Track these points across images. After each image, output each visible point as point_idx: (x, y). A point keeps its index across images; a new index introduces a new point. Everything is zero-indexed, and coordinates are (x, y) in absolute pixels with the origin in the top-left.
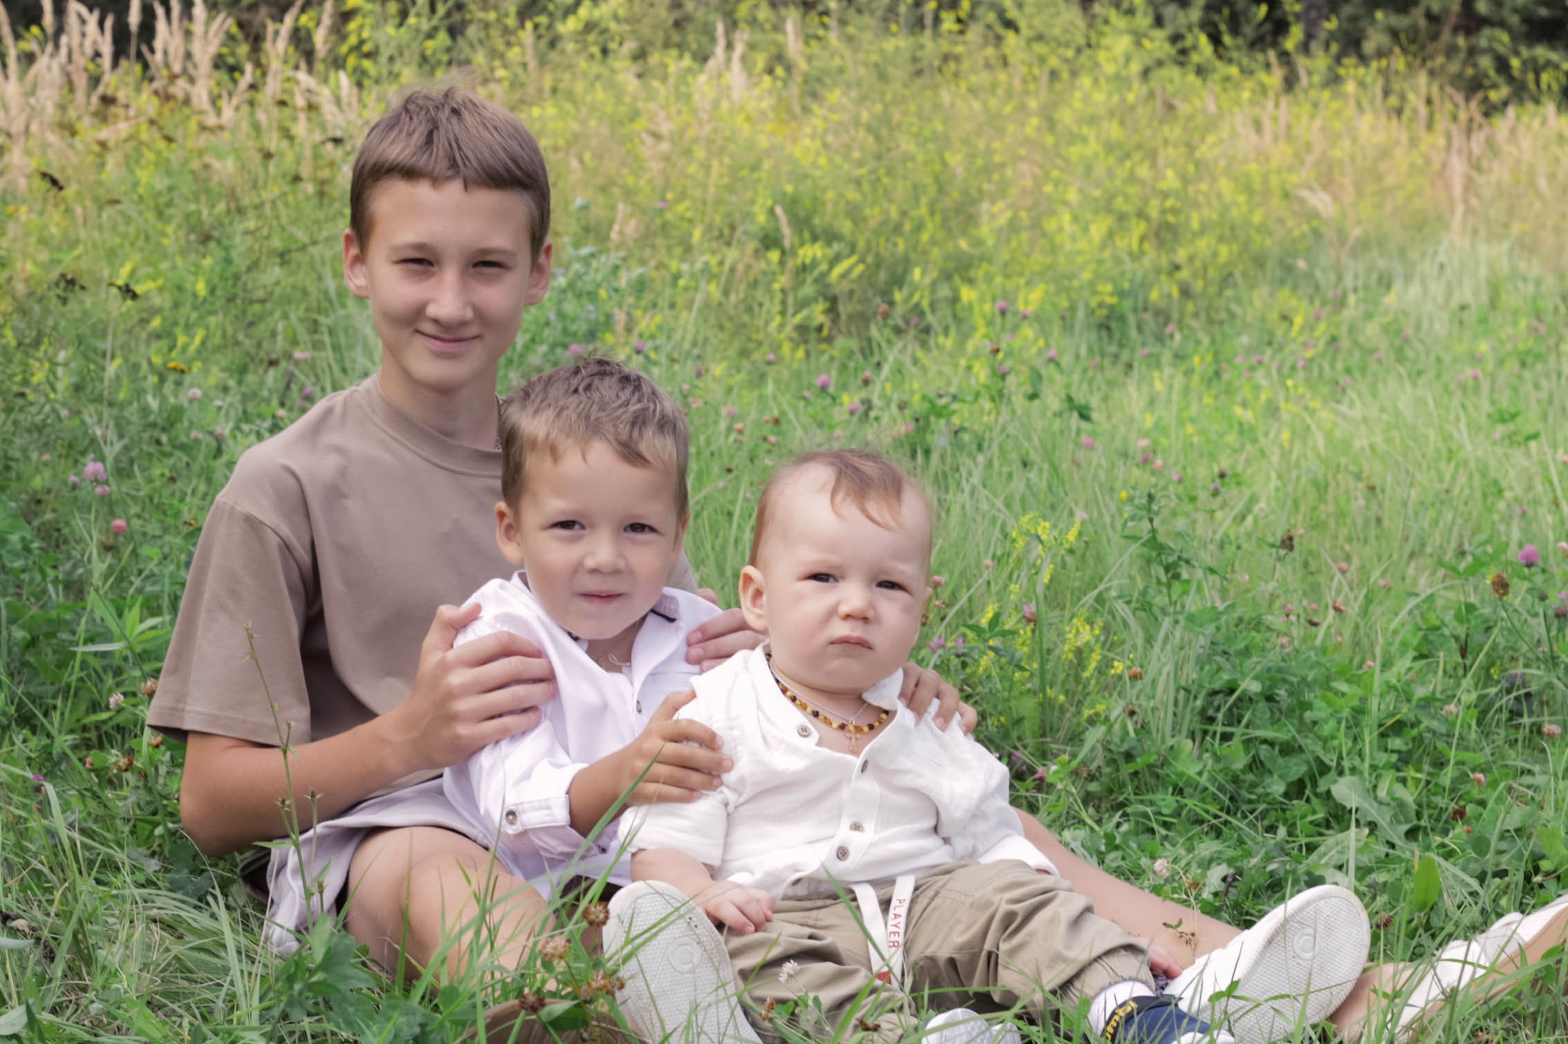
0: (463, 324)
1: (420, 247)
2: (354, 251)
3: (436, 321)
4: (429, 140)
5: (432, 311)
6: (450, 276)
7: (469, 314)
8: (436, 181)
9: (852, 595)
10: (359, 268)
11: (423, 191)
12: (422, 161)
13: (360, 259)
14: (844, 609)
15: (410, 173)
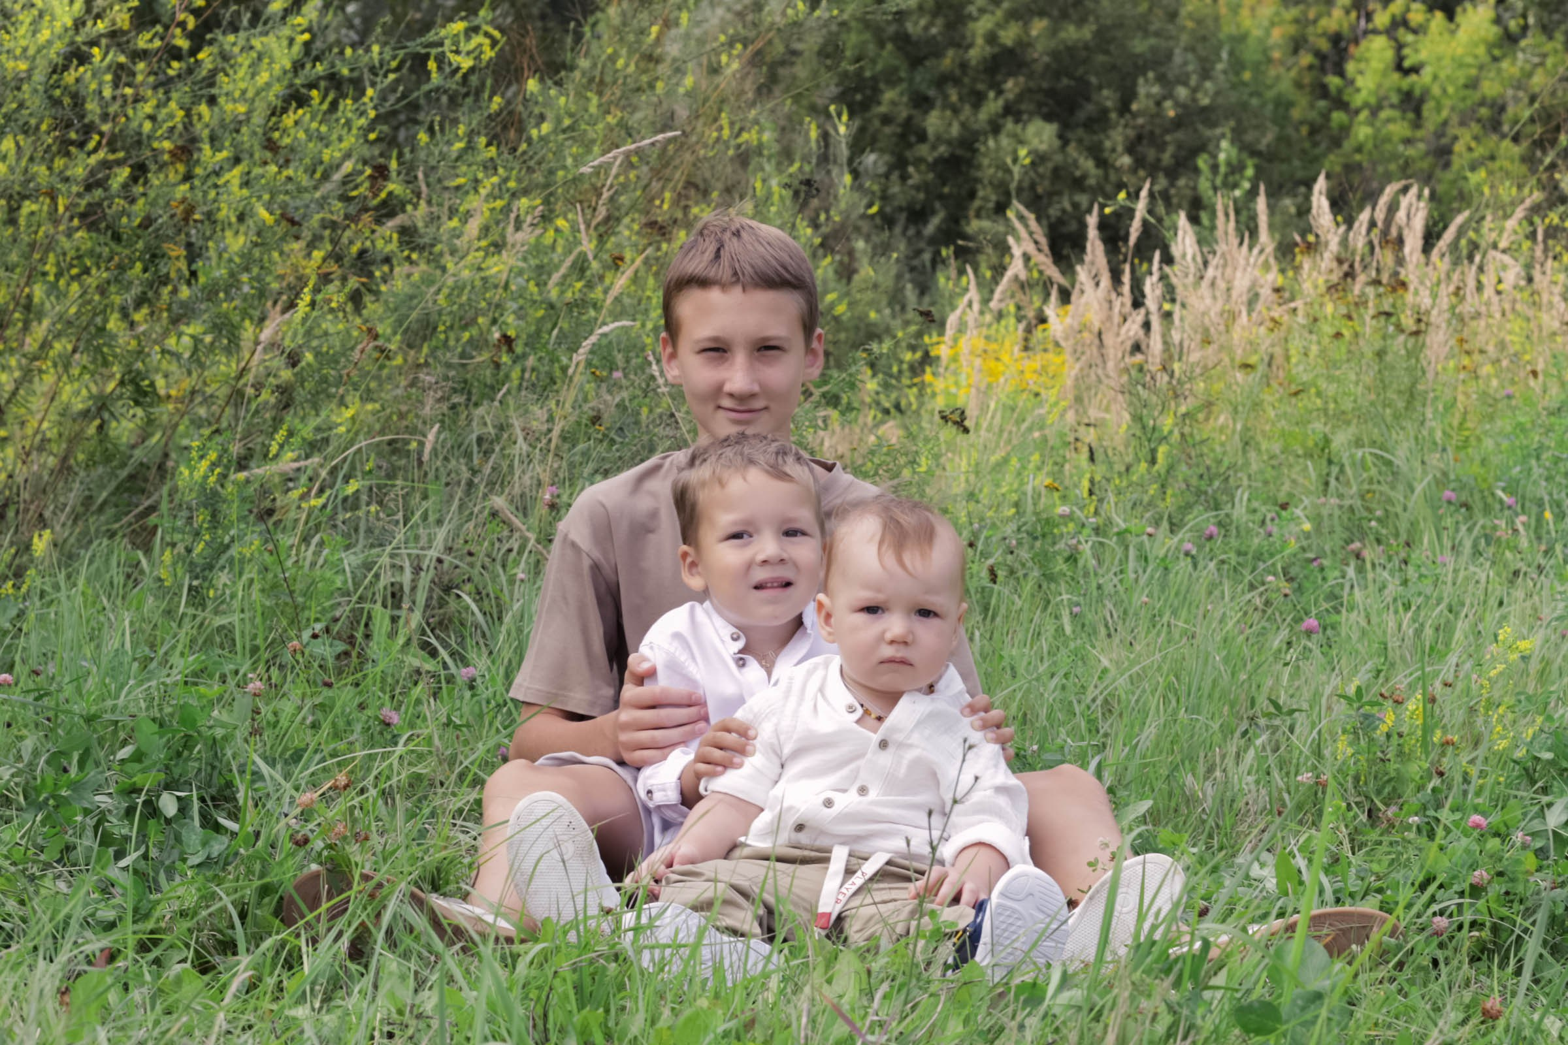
0: (753, 396)
1: (716, 339)
2: (669, 350)
3: (731, 395)
4: (717, 255)
5: (728, 388)
6: (740, 359)
7: (756, 388)
8: (724, 286)
9: (895, 624)
10: (674, 363)
11: (715, 295)
12: (712, 273)
13: (673, 356)
14: (889, 636)
15: (703, 282)
